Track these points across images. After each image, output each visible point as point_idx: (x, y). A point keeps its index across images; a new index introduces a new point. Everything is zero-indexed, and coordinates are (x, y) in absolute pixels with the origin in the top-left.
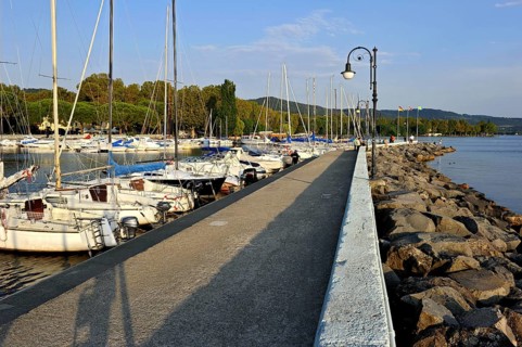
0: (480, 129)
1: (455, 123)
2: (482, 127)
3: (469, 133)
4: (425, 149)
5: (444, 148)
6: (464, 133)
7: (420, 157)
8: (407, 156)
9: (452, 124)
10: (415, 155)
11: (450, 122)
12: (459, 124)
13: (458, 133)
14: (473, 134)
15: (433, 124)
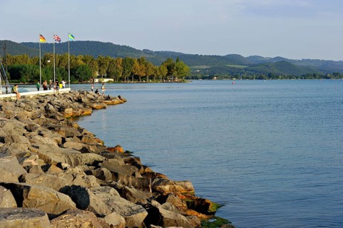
0: (165, 72)
1: (131, 62)
2: (169, 68)
3: (151, 77)
4: (79, 101)
5: (108, 98)
6: (144, 78)
7: (69, 111)
8: (47, 110)
9: (127, 63)
10: (61, 109)
11: (124, 61)
12: (137, 64)
13: (136, 78)
14: (158, 78)
15: (101, 64)
